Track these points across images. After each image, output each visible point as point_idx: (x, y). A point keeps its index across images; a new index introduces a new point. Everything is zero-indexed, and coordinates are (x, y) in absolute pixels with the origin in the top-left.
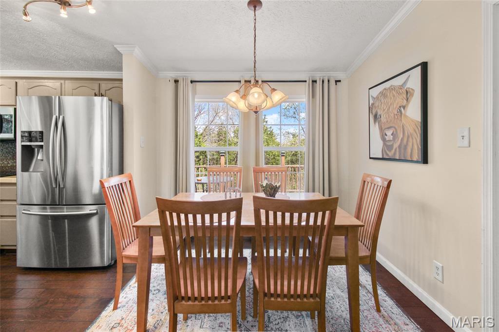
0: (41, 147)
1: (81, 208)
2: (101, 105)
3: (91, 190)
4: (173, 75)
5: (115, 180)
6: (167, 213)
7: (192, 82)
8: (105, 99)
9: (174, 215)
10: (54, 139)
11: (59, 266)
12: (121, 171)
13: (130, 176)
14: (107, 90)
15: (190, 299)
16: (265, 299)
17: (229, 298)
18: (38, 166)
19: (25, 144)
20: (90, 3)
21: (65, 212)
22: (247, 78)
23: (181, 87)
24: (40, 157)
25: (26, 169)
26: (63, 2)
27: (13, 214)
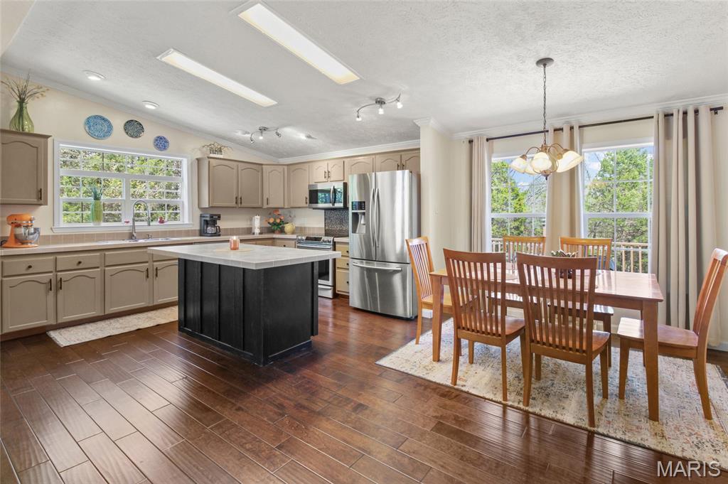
0: (364, 214)
1: (389, 265)
2: (402, 177)
3: (395, 251)
4: (467, 135)
5: (416, 242)
6: (451, 260)
7: (487, 140)
8: (407, 172)
9: (455, 261)
10: (372, 209)
11: (373, 310)
12: (419, 235)
13: (426, 239)
14: (407, 160)
15: (468, 330)
16: (532, 344)
17: (500, 335)
18: (362, 229)
19: (354, 211)
20: (398, 100)
21: (375, 266)
22: (558, 126)
23: (476, 147)
24: (362, 221)
25: (354, 231)
26: (380, 102)
27: (346, 266)
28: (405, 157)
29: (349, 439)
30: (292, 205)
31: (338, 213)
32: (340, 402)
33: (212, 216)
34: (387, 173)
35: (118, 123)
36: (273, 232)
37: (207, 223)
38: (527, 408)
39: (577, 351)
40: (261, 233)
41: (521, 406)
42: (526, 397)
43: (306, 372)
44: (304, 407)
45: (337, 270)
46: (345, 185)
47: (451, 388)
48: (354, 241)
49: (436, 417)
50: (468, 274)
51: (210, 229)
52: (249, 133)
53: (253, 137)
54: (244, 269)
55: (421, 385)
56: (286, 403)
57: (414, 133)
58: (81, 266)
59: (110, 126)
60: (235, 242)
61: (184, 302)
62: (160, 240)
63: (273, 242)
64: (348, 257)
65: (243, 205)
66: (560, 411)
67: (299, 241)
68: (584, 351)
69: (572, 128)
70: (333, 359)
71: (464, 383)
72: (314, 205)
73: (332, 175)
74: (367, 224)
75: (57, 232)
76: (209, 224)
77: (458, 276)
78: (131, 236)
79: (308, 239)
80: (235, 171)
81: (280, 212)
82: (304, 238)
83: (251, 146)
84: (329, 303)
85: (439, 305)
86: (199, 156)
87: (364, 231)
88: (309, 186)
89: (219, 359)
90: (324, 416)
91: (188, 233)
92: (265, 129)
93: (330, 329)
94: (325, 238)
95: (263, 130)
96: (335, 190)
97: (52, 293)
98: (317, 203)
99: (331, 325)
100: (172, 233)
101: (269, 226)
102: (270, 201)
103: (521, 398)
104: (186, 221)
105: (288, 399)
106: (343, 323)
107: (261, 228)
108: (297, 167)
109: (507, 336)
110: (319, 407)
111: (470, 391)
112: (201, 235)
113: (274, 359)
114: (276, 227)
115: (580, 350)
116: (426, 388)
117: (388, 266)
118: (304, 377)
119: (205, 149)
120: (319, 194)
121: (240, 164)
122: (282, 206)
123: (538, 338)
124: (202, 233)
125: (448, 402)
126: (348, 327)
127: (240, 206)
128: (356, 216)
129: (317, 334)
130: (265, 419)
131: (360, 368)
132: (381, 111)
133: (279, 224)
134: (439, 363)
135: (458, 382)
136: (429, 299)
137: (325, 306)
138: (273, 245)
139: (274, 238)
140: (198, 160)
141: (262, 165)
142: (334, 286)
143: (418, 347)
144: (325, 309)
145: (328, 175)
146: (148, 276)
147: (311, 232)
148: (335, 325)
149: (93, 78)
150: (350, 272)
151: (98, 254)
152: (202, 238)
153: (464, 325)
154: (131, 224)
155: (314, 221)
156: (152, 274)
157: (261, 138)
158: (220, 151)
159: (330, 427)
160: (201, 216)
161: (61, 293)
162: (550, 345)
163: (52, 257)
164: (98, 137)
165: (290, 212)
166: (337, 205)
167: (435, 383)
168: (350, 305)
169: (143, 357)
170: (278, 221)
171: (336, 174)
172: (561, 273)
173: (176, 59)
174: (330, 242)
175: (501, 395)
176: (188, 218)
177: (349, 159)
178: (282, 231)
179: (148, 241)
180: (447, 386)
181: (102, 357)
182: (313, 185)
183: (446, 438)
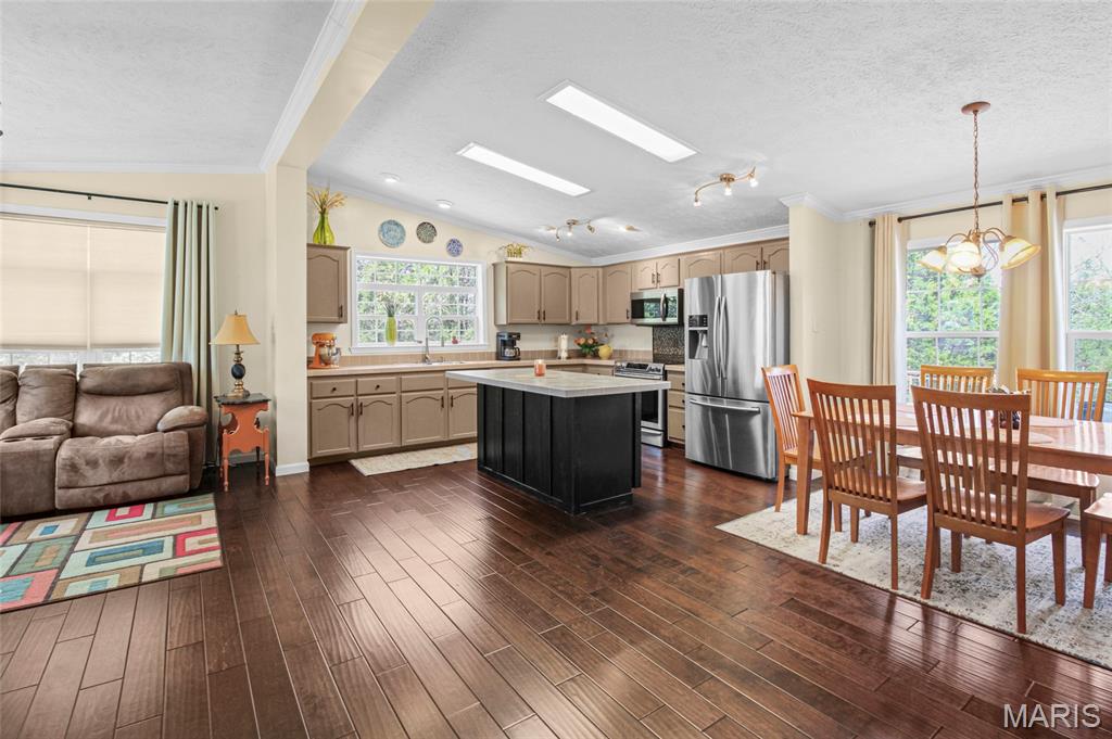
0: (705, 332)
2: (764, 281)
4: (867, 214)
5: (777, 371)
6: (818, 396)
7: (900, 220)
8: (769, 272)
9: (824, 397)
10: (716, 325)
11: (721, 466)
12: (786, 362)
13: (795, 368)
14: (769, 256)
15: (844, 490)
16: (936, 514)
17: (889, 500)
18: (702, 352)
19: (691, 329)
20: (751, 176)
21: (725, 405)
22: (1019, 194)
23: (881, 231)
24: (704, 343)
25: (692, 356)
26: (728, 179)
27: (681, 405)
28: (768, 250)
29: (674, 599)
30: (609, 321)
31: (670, 330)
32: (666, 563)
33: (510, 335)
34: (742, 276)
35: (410, 226)
36: (584, 356)
37: (504, 343)
38: (926, 601)
39: (1003, 526)
40: (568, 358)
41: (918, 597)
42: (926, 587)
43: (627, 527)
44: (622, 562)
45: (669, 410)
46: (681, 292)
47: (816, 565)
48: (693, 370)
49: (790, 594)
50: (850, 418)
51: (508, 352)
52: (553, 229)
53: (560, 233)
54: (552, 397)
55: (774, 558)
56: (601, 555)
57: (781, 217)
58: (379, 391)
59: (403, 231)
60: (540, 366)
61: (483, 439)
62: (454, 363)
63: (584, 368)
64: (684, 391)
65: (547, 321)
66: (976, 609)
67: (618, 369)
68: (1014, 528)
69: (1043, 197)
70: (660, 517)
71: (837, 563)
72: (640, 321)
73: (661, 278)
74: (710, 347)
75: (355, 353)
76: (507, 344)
77: (828, 418)
78: (425, 359)
79: (629, 366)
80: (537, 277)
81: (593, 329)
82: (624, 365)
83: (557, 244)
84: (659, 453)
85: (806, 458)
86: (495, 260)
87: (706, 356)
88: (632, 294)
89: (524, 503)
90: (645, 573)
91: (483, 356)
92: (574, 223)
93: (660, 483)
94: (653, 366)
95: (572, 223)
96: (666, 300)
97: (353, 418)
98: (643, 317)
99: (660, 479)
100: (467, 356)
101: (579, 348)
102: (581, 314)
103: (919, 589)
104: (482, 342)
105: (603, 551)
106: (675, 479)
107: (569, 351)
108: (615, 269)
109: (899, 502)
110: (640, 563)
111: (845, 573)
112: (498, 359)
113: (587, 509)
114: (587, 350)
115: (1008, 526)
116: (781, 562)
117: (743, 405)
118: (622, 533)
119: (501, 252)
120: (646, 304)
121: (543, 268)
122: (596, 322)
123: (946, 508)
124: (499, 356)
125: (809, 580)
126: (683, 484)
127: (542, 321)
128: (694, 336)
129: (640, 486)
130: (578, 567)
131: (693, 530)
132: (728, 192)
133: (591, 347)
134: (806, 537)
135: (828, 560)
136: (794, 452)
137: (653, 457)
138: (584, 372)
139: (585, 365)
140: (494, 265)
141: (570, 268)
142: (665, 431)
143: (778, 516)
144: (653, 460)
145: (657, 278)
146: (443, 406)
147: (634, 357)
148: (666, 481)
149: (390, 181)
150: (687, 412)
151: (394, 378)
152: (499, 362)
153: (837, 484)
154: (424, 344)
155: (638, 342)
156: (447, 403)
157: (569, 234)
158: (519, 253)
159: (653, 585)
160: (498, 335)
161: (361, 418)
162: (964, 517)
163: (353, 380)
164: (392, 246)
165: (606, 330)
166: (670, 320)
167: (795, 558)
168: (688, 456)
169: (444, 493)
170: (591, 342)
171: (668, 277)
172: (1001, 420)
173: (476, 153)
174: (659, 371)
175: (890, 583)
176: (482, 338)
177: (685, 257)
178: (596, 355)
179: (443, 364)
180: (811, 564)
181: (405, 489)
182: (635, 294)
183: (799, 616)
